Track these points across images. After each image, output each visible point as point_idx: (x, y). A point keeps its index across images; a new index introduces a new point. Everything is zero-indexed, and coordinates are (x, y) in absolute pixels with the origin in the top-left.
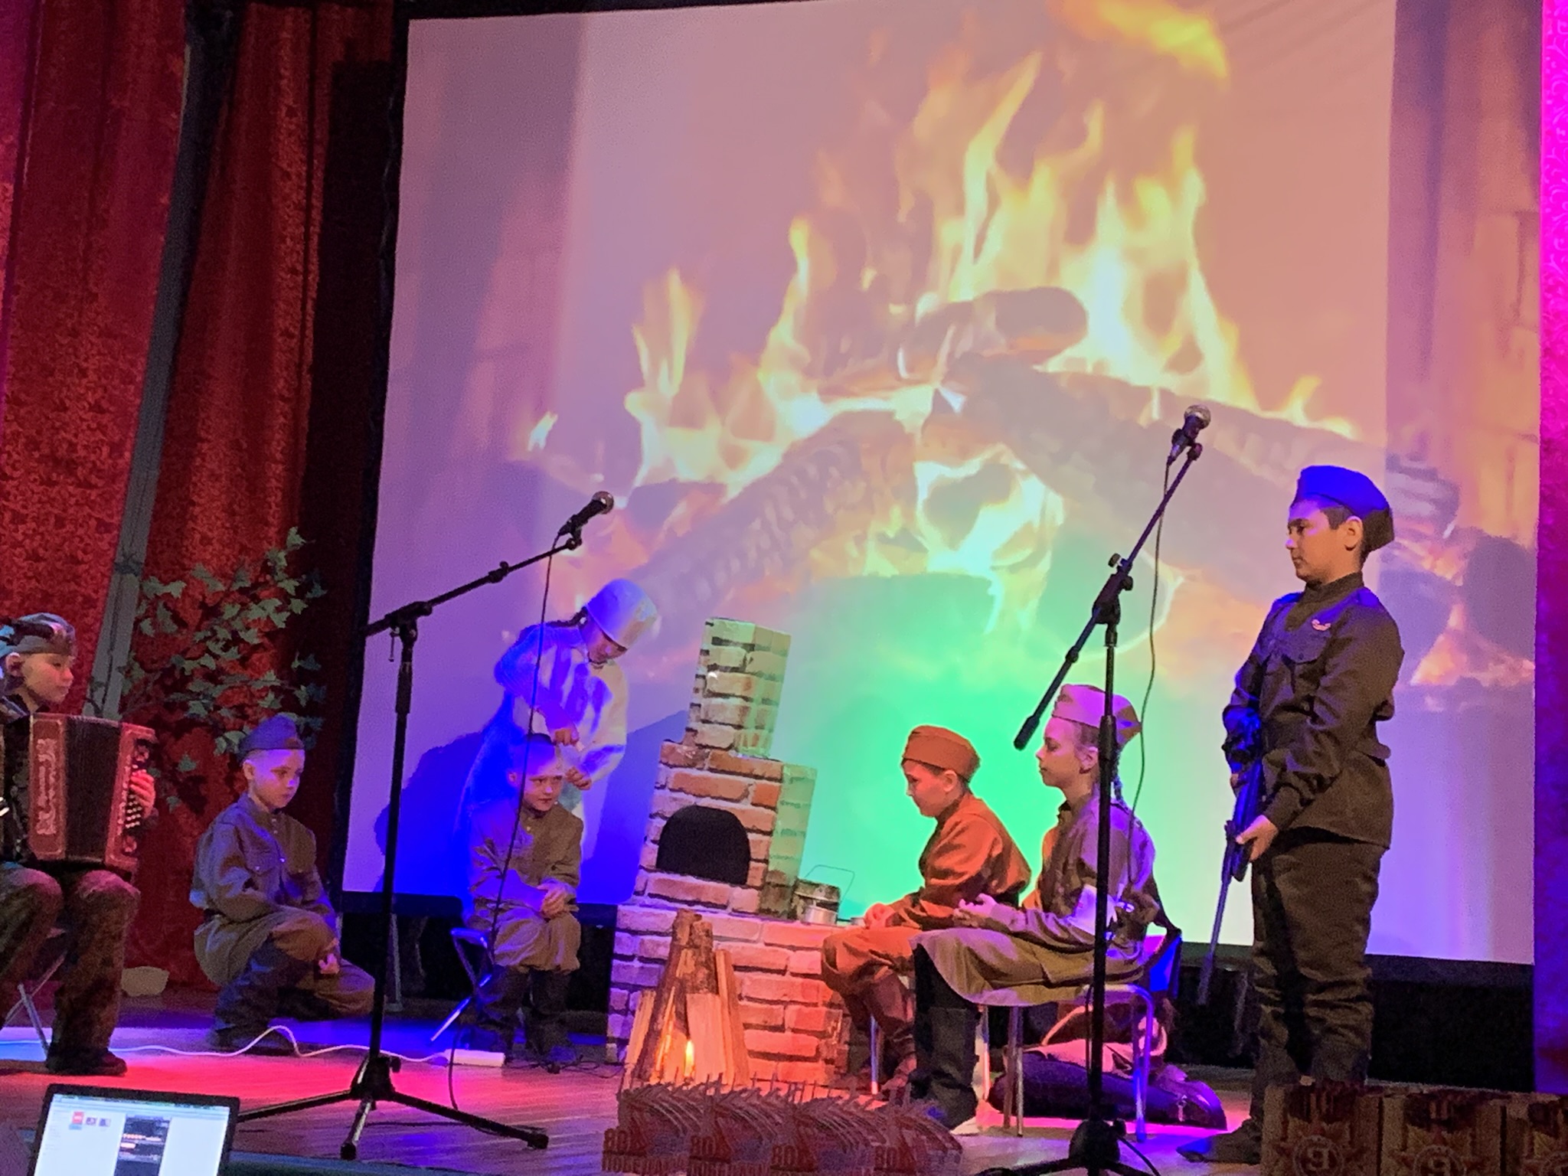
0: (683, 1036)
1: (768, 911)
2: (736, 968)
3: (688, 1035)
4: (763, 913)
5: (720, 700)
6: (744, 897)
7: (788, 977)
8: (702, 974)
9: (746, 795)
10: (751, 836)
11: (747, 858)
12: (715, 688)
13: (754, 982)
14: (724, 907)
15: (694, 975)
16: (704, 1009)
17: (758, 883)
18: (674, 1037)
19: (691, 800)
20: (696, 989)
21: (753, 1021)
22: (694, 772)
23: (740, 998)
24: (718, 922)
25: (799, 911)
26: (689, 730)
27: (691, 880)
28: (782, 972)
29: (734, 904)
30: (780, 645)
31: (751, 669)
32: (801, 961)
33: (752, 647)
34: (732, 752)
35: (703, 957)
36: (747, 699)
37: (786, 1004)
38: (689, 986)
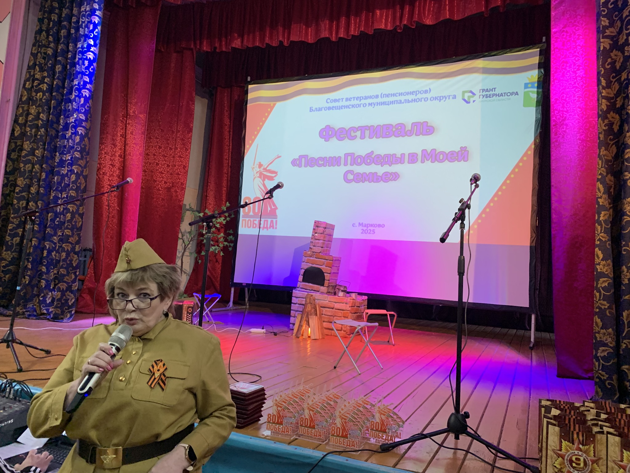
0: (308, 326)
1: (329, 292)
2: (321, 307)
3: (309, 327)
4: (328, 293)
5: (318, 241)
6: (323, 289)
7: (334, 310)
8: (313, 311)
9: (324, 264)
10: (325, 274)
11: (324, 280)
12: (316, 238)
13: (326, 311)
14: (319, 291)
15: (311, 310)
16: (314, 321)
17: (327, 286)
18: (306, 327)
19: (311, 265)
20: (311, 315)
21: (326, 320)
22: (311, 258)
23: (322, 314)
24: (316, 295)
25: (337, 292)
26: (310, 248)
27: (311, 284)
28: (333, 308)
29: (321, 291)
30: (332, 227)
31: (325, 233)
32: (337, 306)
33: (325, 228)
34: (321, 254)
35: (313, 306)
36: (324, 241)
37: (334, 316)
38: (309, 313)
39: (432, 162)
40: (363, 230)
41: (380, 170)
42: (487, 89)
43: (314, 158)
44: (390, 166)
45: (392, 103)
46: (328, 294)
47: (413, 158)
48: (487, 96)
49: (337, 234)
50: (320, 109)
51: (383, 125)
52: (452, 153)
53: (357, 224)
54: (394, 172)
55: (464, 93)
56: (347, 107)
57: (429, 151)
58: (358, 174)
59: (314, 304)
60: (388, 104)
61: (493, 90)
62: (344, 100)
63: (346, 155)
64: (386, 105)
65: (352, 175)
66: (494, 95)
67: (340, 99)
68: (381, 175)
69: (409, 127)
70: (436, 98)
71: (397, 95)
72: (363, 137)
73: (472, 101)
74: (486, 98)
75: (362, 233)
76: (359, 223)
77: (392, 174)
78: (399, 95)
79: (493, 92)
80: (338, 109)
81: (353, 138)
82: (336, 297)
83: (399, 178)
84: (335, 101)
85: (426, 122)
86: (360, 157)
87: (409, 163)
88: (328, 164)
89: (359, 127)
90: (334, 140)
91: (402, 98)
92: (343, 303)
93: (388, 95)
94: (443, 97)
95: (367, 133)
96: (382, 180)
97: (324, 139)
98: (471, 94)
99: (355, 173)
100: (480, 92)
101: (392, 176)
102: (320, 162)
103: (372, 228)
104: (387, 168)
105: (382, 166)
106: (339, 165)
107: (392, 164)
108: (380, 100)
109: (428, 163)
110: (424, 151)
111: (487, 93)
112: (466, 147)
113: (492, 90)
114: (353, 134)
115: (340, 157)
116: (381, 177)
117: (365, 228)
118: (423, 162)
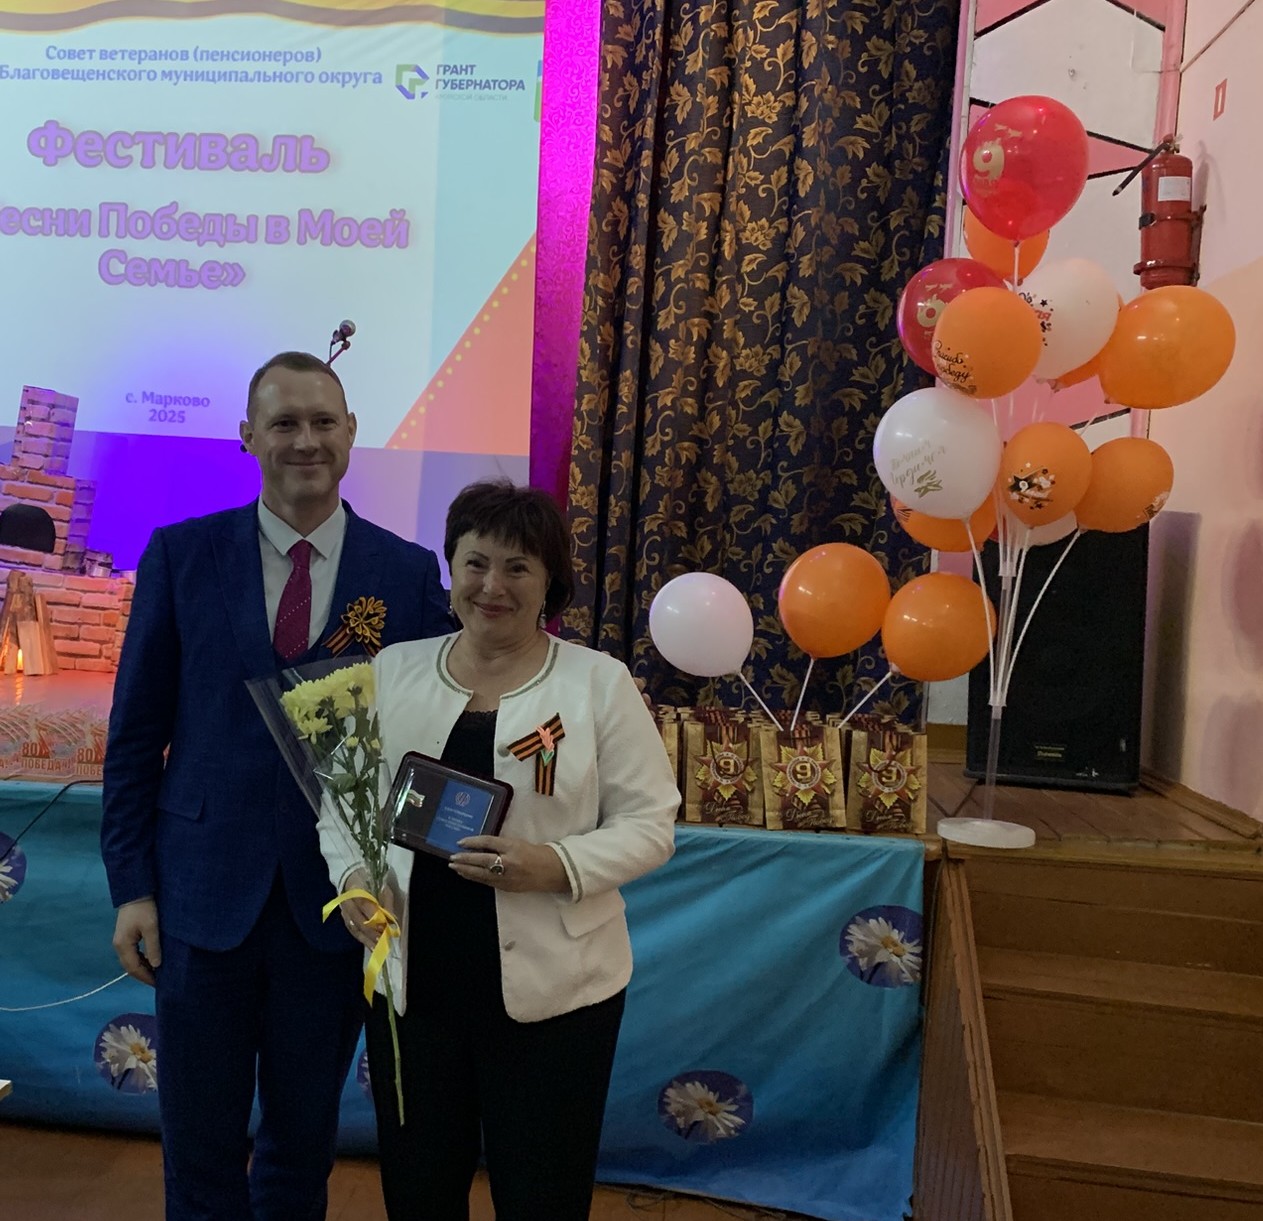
0: (15, 646)
1: (68, 568)
2: (49, 603)
3: (19, 647)
4: (65, 569)
5: (34, 439)
6: (50, 559)
7: (81, 609)
8: (27, 609)
9: (52, 497)
10: (55, 523)
11: (54, 537)
12: (31, 432)
13: (60, 612)
14: (40, 566)
15: (22, 609)
16: (30, 632)
17: (61, 552)
18: (10, 647)
19: (17, 501)
20: (23, 619)
21: (60, 634)
22: (17, 484)
23: (51, 621)
24: (35, 575)
25: (87, 567)
26: (14, 457)
27: (18, 549)
28: (77, 606)
29: (46, 564)
30: (72, 404)
31: (53, 419)
32: (89, 599)
33: (53, 406)
34: (42, 472)
35: (27, 599)
36: (51, 438)
37: (80, 625)
38: (18, 616)
39: (324, 243)
40: (154, 411)
41: (196, 254)
42: (455, 67)
43: (15, 209)
44: (221, 246)
45: (225, 76)
46: (64, 571)
47: (277, 231)
48: (455, 85)
49: (86, 421)
50: (28, 75)
51: (202, 135)
52: (372, 223)
53: (138, 396)
54: (231, 262)
55: (401, 69)
56: (104, 75)
57: (317, 214)
58: (138, 263)
59: (30, 595)
60: (213, 80)
61: (469, 69)
62: (96, 55)
63: (106, 208)
64: (208, 80)
65: (122, 263)
66: (470, 83)
67: (83, 52)
68: (198, 269)
69: (267, 148)
70: (333, 77)
71: (236, 56)
72: (148, 162)
73: (418, 95)
74: (452, 88)
75: (152, 419)
76: (144, 393)
77: (226, 266)
78: (242, 59)
79: (469, 77)
80: (78, 78)
81: (123, 162)
82: (86, 577)
83: (242, 280)
84: (71, 54)
85: (309, 138)
86: (141, 215)
87: (268, 241)
88: (54, 228)
89: (138, 134)
90: (70, 164)
91: (251, 67)
92: (103, 592)
93: (212, 55)
94: (349, 74)
95: (160, 152)
96: (200, 281)
97: (41, 160)
98: (416, 75)
99: (129, 258)
100: (438, 73)
101: (225, 274)
102: (33, 223)
103: (177, 408)
104: (212, 252)
105: (200, 245)
106: (86, 233)
107: (226, 240)
108: (191, 65)
109: (314, 245)
110: (305, 213)
111: (454, 76)
112: (403, 212)
113: (466, 70)
114: (122, 152)
115: (87, 213)
116: (199, 273)
117: (159, 407)
118: (301, 241)
